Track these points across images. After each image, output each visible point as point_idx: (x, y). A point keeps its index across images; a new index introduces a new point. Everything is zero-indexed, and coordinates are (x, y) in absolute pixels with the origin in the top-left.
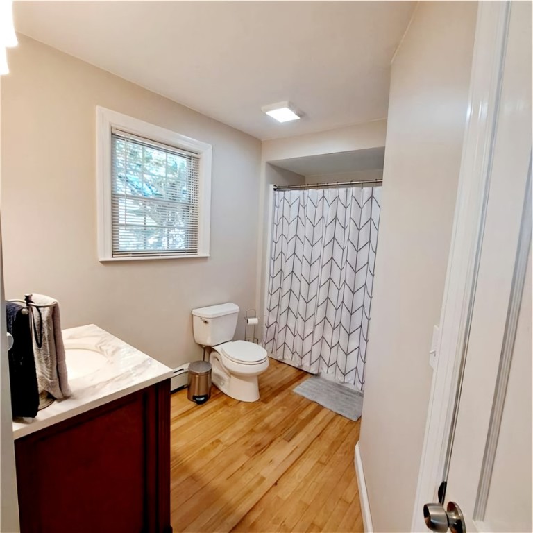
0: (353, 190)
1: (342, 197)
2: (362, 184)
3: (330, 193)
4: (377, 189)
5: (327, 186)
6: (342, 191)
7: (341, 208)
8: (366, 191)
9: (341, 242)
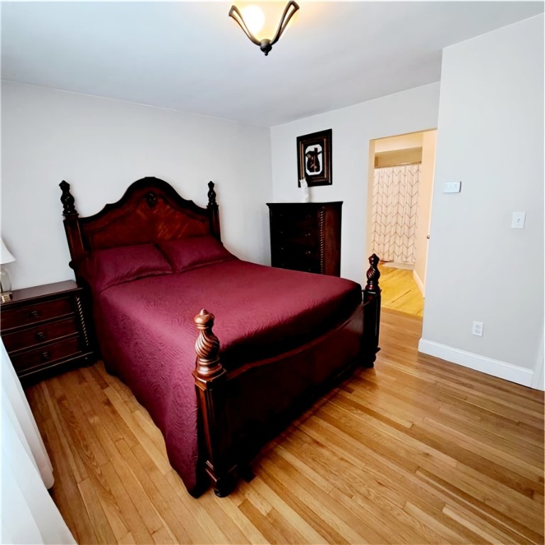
0: (408, 167)
1: (403, 172)
2: (413, 164)
3: (396, 169)
4: (421, 166)
5: (395, 166)
6: (403, 168)
7: (402, 176)
8: (415, 167)
9: (403, 193)
